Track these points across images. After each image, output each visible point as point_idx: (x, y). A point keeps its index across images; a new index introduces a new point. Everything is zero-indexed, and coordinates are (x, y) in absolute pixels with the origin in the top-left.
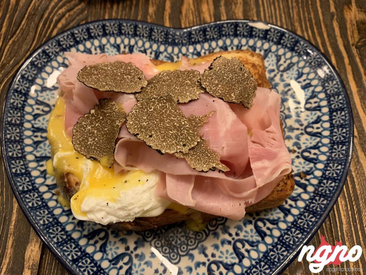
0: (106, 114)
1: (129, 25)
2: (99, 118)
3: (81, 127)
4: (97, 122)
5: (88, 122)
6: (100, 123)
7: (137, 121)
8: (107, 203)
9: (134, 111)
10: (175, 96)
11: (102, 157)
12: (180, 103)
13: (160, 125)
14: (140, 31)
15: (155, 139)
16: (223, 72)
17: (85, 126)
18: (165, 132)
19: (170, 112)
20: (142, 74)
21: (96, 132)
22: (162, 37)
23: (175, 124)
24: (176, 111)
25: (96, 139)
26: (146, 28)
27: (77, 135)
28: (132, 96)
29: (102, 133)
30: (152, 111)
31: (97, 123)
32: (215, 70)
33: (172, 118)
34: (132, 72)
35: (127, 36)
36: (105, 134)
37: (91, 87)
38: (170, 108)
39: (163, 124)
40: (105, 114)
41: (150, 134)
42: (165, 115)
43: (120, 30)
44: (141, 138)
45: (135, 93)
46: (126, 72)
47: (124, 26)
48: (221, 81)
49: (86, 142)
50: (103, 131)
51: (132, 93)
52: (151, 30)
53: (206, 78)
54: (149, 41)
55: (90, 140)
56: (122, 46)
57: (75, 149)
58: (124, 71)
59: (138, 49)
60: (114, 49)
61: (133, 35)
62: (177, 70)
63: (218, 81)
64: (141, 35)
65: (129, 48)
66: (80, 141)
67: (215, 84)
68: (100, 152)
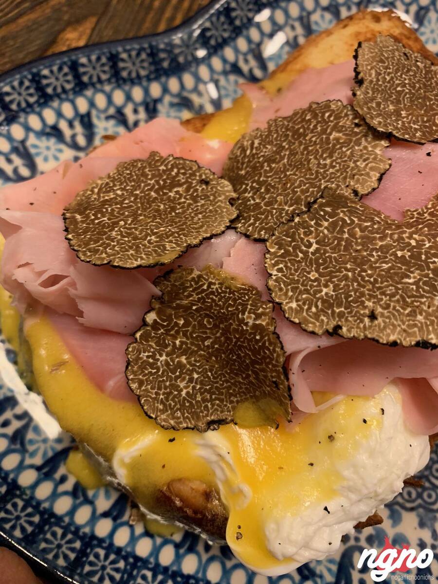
0: (191, 308)
1: (55, 68)
2: (176, 324)
3: (142, 368)
4: (175, 337)
5: (151, 346)
6: (185, 335)
7: (301, 293)
8: (326, 509)
9: (275, 273)
10: (338, 186)
11: (234, 408)
12: (362, 197)
13: (370, 276)
14: (88, 72)
15: (388, 317)
16: (388, 78)
17: (151, 360)
18: (397, 289)
19: (362, 231)
20: (199, 167)
21: (183, 359)
22: (146, 64)
23: (399, 254)
24: (372, 220)
25: (196, 376)
26: (99, 59)
27: (146, 390)
28: (231, 236)
29: (201, 356)
30: (317, 250)
31: (176, 339)
32: (371, 82)
33: (380, 243)
34: (177, 174)
35: (63, 96)
36: (211, 355)
37: (139, 267)
38: (355, 219)
39: (371, 268)
40: (188, 308)
41: (367, 311)
42: (357, 244)
43: (41, 90)
44: (354, 333)
45: (232, 226)
46: (164, 180)
47: (45, 77)
48: (399, 102)
49: (175, 396)
50: (200, 349)
51: (228, 228)
52: (114, 59)
53: (369, 108)
54: (119, 86)
55: (182, 385)
56: (63, 126)
57: (163, 427)
58: (157, 182)
59: (103, 116)
60: (48, 139)
61: (77, 89)
62: (275, 120)
63: (392, 103)
64: (95, 79)
65: (82, 122)
66: (162, 402)
67: (392, 114)
68: (222, 401)
